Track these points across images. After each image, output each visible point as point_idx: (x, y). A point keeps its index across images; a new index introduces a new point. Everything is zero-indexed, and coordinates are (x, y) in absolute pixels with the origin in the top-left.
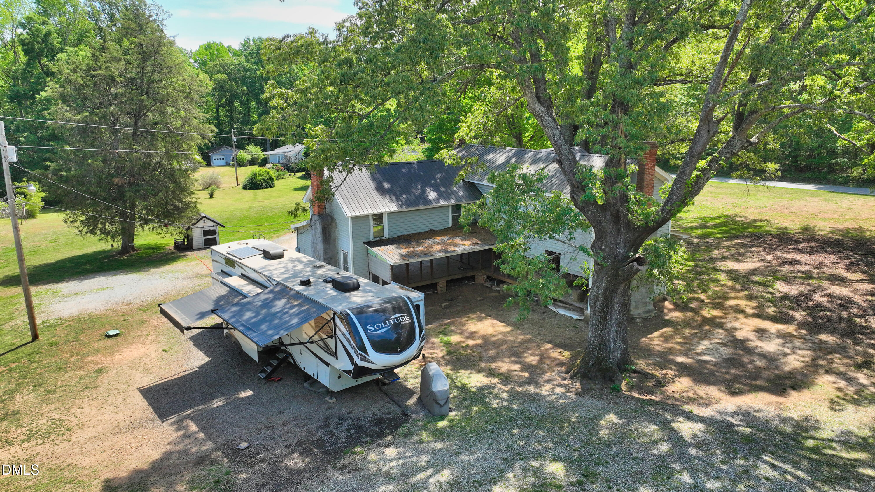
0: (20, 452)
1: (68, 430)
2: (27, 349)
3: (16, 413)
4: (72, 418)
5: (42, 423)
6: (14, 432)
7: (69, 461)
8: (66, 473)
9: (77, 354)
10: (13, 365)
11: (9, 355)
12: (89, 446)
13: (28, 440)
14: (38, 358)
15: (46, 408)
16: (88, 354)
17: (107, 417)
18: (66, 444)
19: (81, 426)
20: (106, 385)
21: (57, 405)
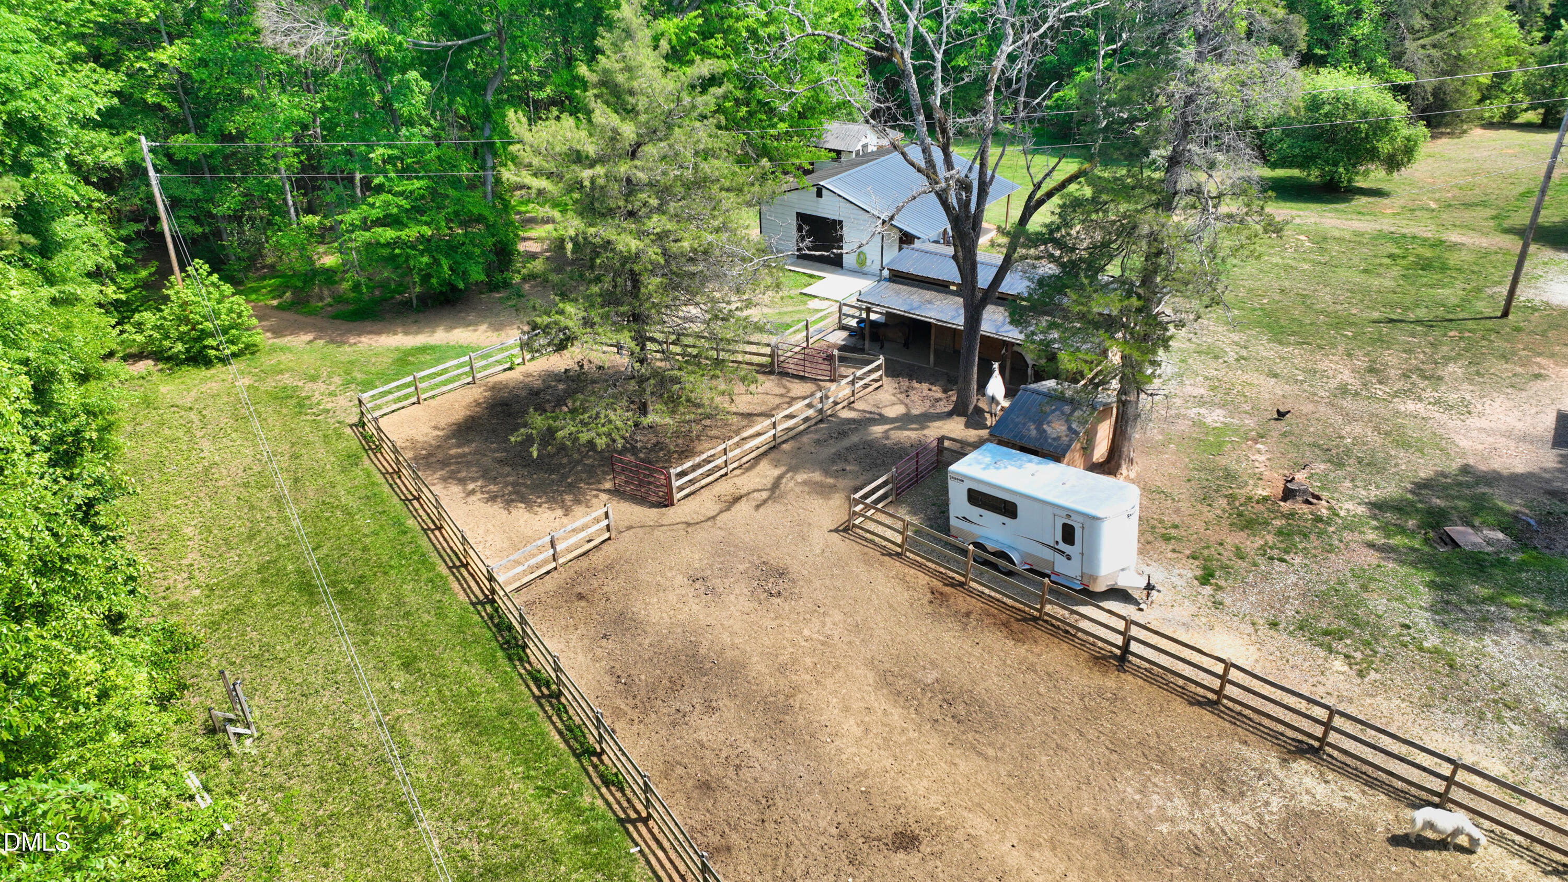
0: (1422, 410)
1: (1469, 413)
2: (1489, 324)
3: (1440, 378)
4: (1479, 406)
5: (1453, 397)
6: (1428, 393)
7: (1452, 435)
8: (1444, 442)
9: (1531, 350)
10: (1467, 334)
11: (1470, 322)
12: (1474, 434)
13: (1434, 404)
14: (1493, 337)
15: (1465, 386)
16: (1540, 355)
17: (1508, 420)
18: (1459, 422)
19: (1481, 415)
20: (1531, 393)
21: (1475, 388)
